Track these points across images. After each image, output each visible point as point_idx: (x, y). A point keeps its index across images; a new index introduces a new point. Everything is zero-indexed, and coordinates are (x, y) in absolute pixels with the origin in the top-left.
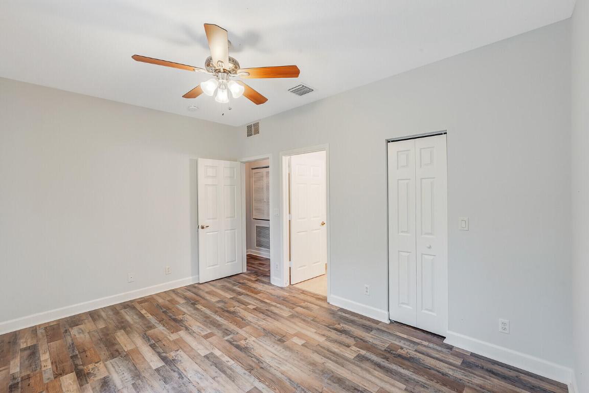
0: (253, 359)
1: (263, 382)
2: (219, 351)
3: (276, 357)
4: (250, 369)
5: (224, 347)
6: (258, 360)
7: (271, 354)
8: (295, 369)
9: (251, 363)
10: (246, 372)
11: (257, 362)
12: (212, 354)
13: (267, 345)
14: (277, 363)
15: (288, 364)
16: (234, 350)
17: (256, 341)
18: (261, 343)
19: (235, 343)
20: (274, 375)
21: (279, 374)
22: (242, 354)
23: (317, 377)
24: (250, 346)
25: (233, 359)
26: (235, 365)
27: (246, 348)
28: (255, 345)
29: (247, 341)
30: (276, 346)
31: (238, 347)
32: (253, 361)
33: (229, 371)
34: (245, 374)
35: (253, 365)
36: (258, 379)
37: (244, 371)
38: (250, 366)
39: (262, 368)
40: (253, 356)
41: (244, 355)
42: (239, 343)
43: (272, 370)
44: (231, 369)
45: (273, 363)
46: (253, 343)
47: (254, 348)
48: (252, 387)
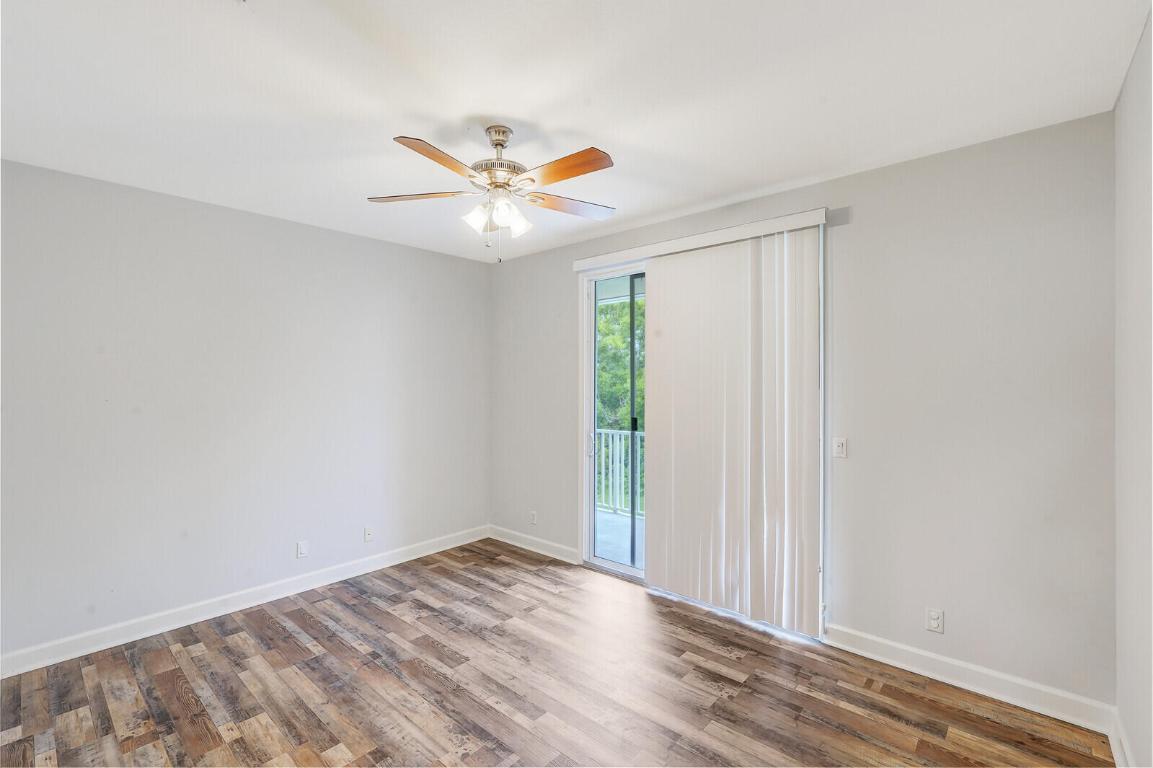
0: (451, 707)
1: (439, 674)
2: (520, 722)
3: (408, 714)
4: (458, 690)
5: (512, 732)
6: (444, 707)
7: (416, 719)
8: (383, 693)
9: (456, 701)
10: (465, 687)
11: (444, 703)
12: (533, 717)
13: (418, 742)
14: (410, 702)
15: (390, 699)
16: (490, 728)
17: (438, 752)
18: (430, 746)
19: (490, 745)
20: (422, 683)
21: (414, 684)
22: (473, 716)
23: (356, 682)
24: (457, 738)
25: (489, 708)
26: (484, 697)
27: (463, 733)
28: (443, 741)
29: (461, 751)
30: (399, 737)
31: (482, 734)
32: (452, 704)
33: (494, 688)
34: (467, 684)
35: (451, 697)
36: (446, 678)
37: (469, 688)
38: (458, 696)
39: (438, 693)
40: (451, 714)
41: (470, 715)
42: (481, 744)
43: (421, 689)
44: (490, 690)
45: (415, 700)
46: (449, 746)
47: (446, 731)
48: (456, 668)
